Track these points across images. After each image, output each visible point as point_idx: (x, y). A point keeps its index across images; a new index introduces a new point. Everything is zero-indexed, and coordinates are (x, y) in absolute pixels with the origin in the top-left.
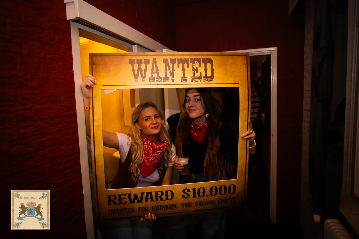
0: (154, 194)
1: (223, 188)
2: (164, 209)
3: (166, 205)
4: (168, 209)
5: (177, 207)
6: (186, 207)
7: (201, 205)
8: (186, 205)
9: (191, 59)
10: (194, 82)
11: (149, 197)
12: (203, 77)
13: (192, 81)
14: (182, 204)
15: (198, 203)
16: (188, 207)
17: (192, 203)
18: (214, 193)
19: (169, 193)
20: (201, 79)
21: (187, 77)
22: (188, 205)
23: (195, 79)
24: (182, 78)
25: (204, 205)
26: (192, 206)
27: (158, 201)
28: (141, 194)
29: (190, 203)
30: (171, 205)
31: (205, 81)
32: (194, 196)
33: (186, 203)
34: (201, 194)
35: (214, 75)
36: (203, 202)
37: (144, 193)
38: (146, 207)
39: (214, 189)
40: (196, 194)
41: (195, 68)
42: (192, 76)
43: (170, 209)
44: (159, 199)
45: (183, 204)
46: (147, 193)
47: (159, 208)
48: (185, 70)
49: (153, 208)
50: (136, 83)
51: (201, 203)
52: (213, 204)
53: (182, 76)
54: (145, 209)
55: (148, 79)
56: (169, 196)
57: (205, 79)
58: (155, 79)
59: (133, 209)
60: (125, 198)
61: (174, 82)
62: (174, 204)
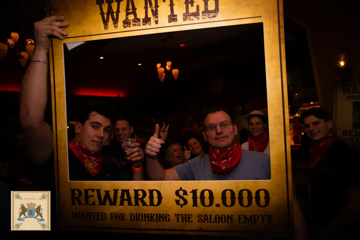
0: (132, 193)
1: (245, 194)
2: (148, 220)
3: (151, 214)
4: (154, 221)
5: (167, 220)
6: (183, 221)
7: (208, 222)
8: (182, 218)
10: (188, 22)
11: (126, 197)
12: (202, 12)
13: (185, 19)
14: (175, 215)
15: (202, 216)
16: (186, 221)
17: (192, 215)
18: (229, 201)
19: (155, 194)
20: (199, 15)
21: (176, 15)
22: (186, 218)
23: (189, 16)
24: (169, 16)
25: (212, 221)
26: (192, 222)
27: (139, 205)
28: (114, 191)
29: (189, 215)
30: (158, 215)
31: (204, 19)
32: (195, 204)
33: (182, 215)
34: (207, 201)
35: (220, 7)
36: (210, 216)
37: (118, 190)
38: (121, 214)
39: (228, 194)
40: (199, 200)
42: (185, 12)
43: (157, 221)
44: (140, 203)
45: (178, 215)
46: (122, 190)
47: (140, 218)
48: (174, 5)
49: (131, 217)
50: (107, 32)
51: (207, 217)
52: (228, 222)
53: (170, 14)
54: (121, 216)
55: (122, 24)
56: (154, 199)
57: (205, 15)
58: (131, 23)
59: (104, 214)
60: (92, 196)
61: (158, 24)
62: (163, 215)
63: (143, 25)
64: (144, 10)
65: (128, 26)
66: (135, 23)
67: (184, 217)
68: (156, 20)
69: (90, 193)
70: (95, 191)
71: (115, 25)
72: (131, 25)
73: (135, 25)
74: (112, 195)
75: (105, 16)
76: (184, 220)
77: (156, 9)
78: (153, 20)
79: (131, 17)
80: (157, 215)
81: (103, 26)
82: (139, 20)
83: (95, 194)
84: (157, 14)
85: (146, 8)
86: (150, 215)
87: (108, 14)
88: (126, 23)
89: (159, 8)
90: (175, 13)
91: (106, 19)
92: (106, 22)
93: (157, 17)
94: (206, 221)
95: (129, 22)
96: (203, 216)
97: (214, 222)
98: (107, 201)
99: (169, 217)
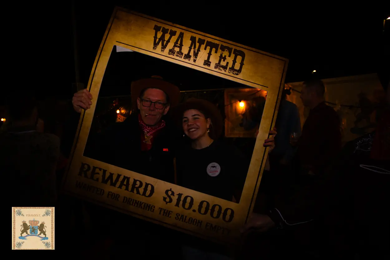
0: (131, 181)
1: (217, 209)
2: (137, 206)
3: (141, 202)
4: (141, 207)
5: (152, 210)
6: (163, 215)
7: (182, 221)
8: (164, 212)
9: (222, 45)
10: (217, 70)
11: (125, 183)
12: (230, 68)
13: (215, 68)
14: (159, 208)
15: (179, 215)
16: (166, 215)
17: (172, 212)
18: (203, 210)
19: (149, 188)
20: (227, 69)
21: (211, 62)
22: (167, 213)
23: (220, 66)
24: (205, 61)
25: (186, 221)
26: (170, 217)
27: (133, 192)
28: (117, 175)
29: (170, 212)
31: (229, 73)
32: (177, 205)
33: (165, 210)
34: (187, 205)
35: (243, 70)
36: (186, 217)
37: (121, 175)
38: (117, 195)
39: (205, 204)
40: (181, 203)
41: (223, 56)
42: (217, 62)
43: (144, 209)
44: (135, 191)
45: (161, 209)
46: (124, 176)
47: (131, 203)
48: (211, 55)
49: (124, 200)
50: (154, 51)
51: (183, 218)
52: (198, 225)
53: (206, 59)
54: (116, 197)
55: (168, 51)
56: (147, 191)
57: (231, 71)
58: (176, 53)
59: (103, 191)
60: (98, 173)
61: (195, 62)
62: (150, 205)
63: (184, 58)
64: (189, 49)
65: (172, 54)
66: (179, 55)
67: (166, 212)
68: (195, 59)
69: (97, 170)
70: (102, 170)
71: (163, 50)
72: (175, 55)
73: (178, 56)
74: (115, 178)
75: (157, 40)
76: (165, 214)
77: (197, 51)
78: (192, 58)
79: (177, 49)
80: (145, 203)
81: (152, 45)
82: (182, 54)
83: (101, 173)
84: (197, 56)
85: (190, 48)
86: (139, 202)
87: (160, 39)
88: (172, 52)
89: (200, 52)
90: (210, 61)
91: (157, 42)
92: (156, 45)
93: (196, 58)
94: (181, 220)
95: (174, 52)
96: (181, 216)
97: (187, 222)
98: (109, 181)
99: (154, 209)
